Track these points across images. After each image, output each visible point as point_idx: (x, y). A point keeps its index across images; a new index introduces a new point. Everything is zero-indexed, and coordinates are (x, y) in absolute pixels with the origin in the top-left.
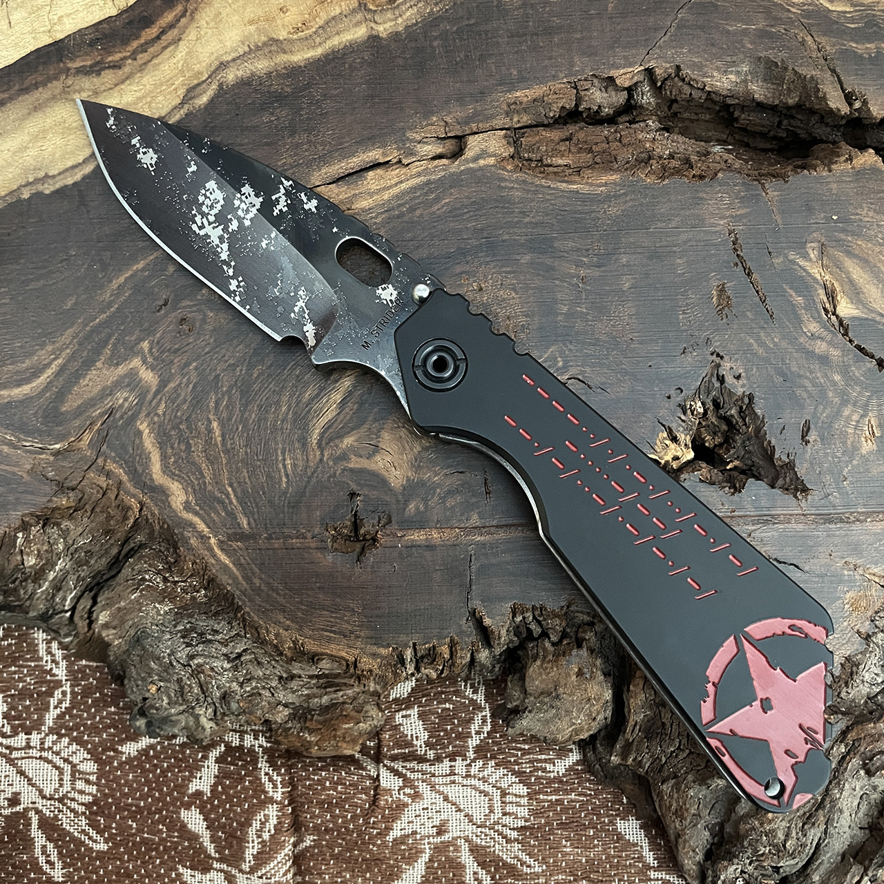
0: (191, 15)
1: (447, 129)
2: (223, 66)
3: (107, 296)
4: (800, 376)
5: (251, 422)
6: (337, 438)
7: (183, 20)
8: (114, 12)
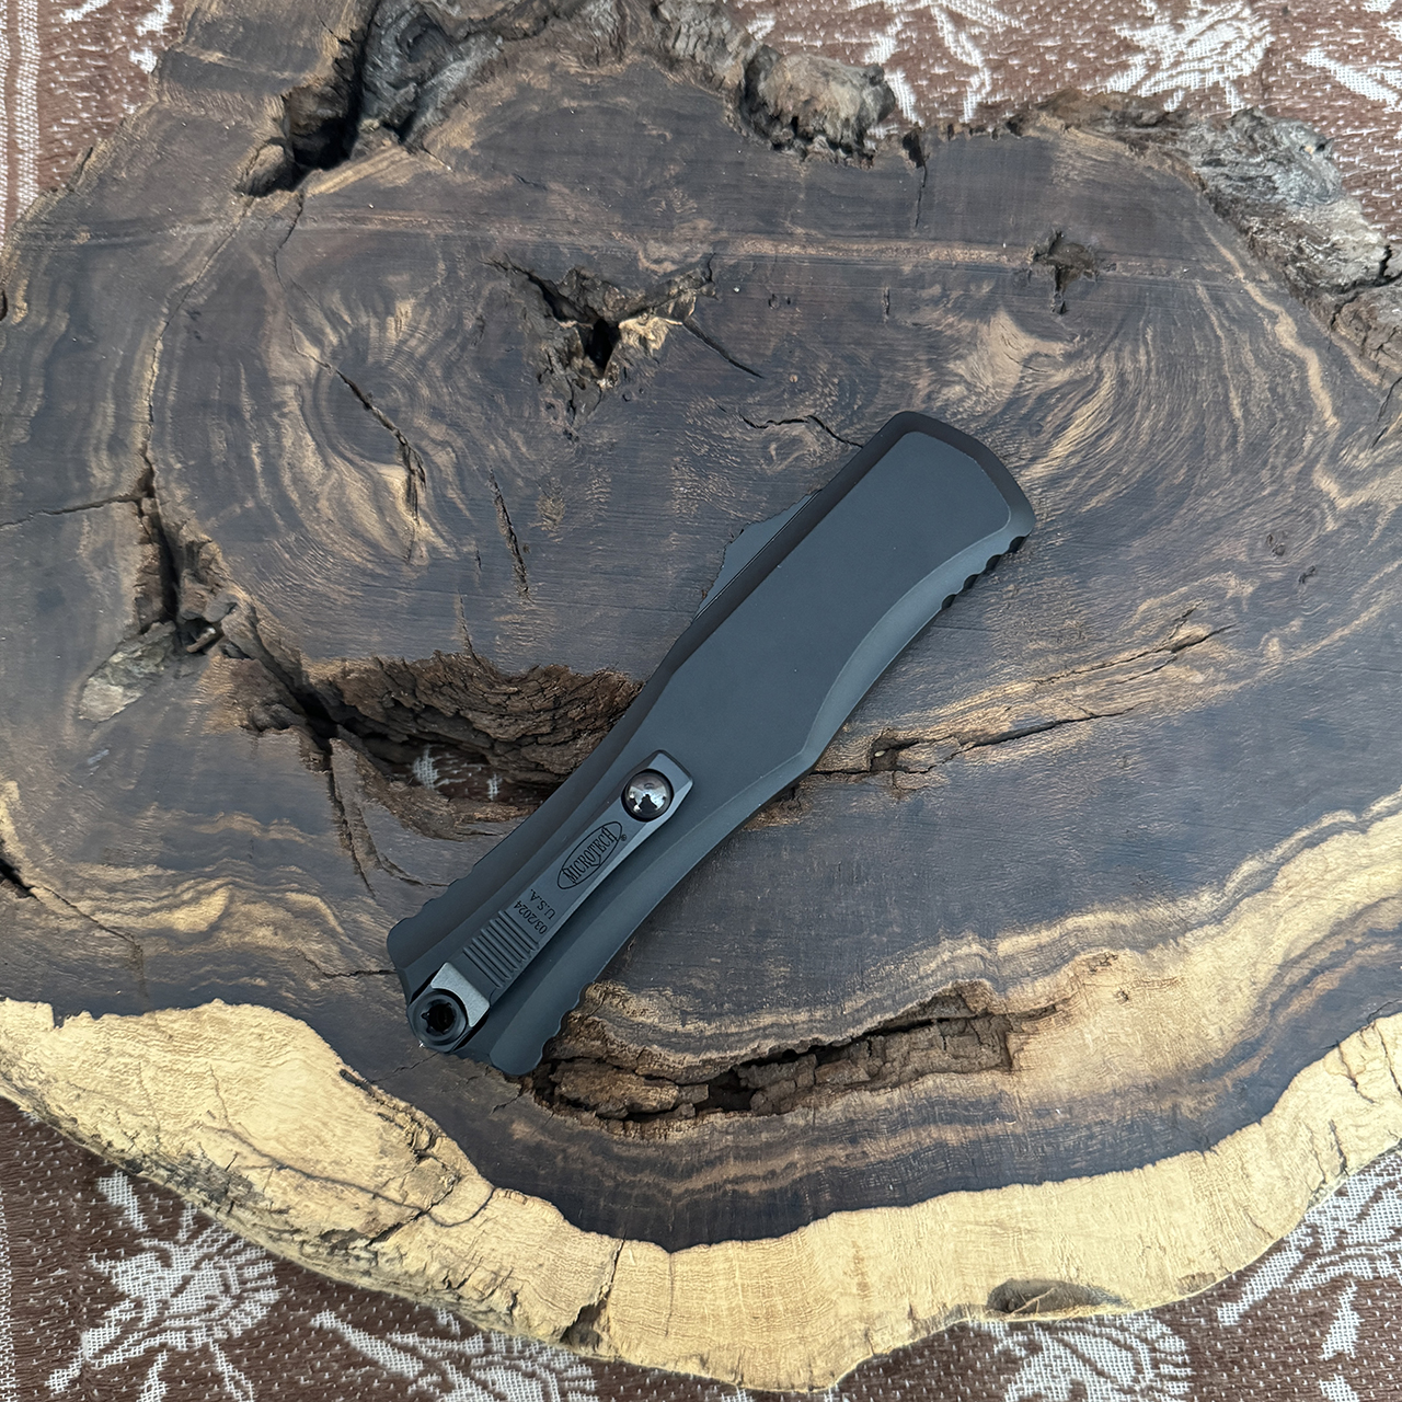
0: (1266, 1005)
1: (891, 782)
2: (1218, 918)
3: (1384, 597)
4: (471, 398)
5: (1191, 413)
6: (1076, 382)
7: (1275, 997)
8: (1382, 1023)
